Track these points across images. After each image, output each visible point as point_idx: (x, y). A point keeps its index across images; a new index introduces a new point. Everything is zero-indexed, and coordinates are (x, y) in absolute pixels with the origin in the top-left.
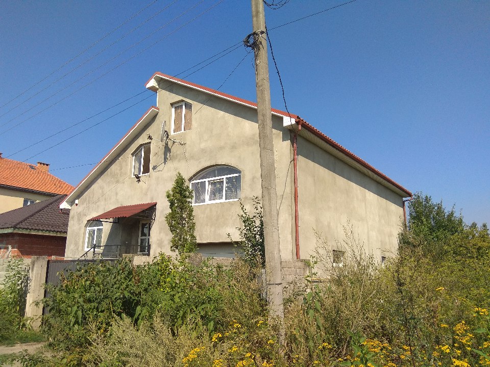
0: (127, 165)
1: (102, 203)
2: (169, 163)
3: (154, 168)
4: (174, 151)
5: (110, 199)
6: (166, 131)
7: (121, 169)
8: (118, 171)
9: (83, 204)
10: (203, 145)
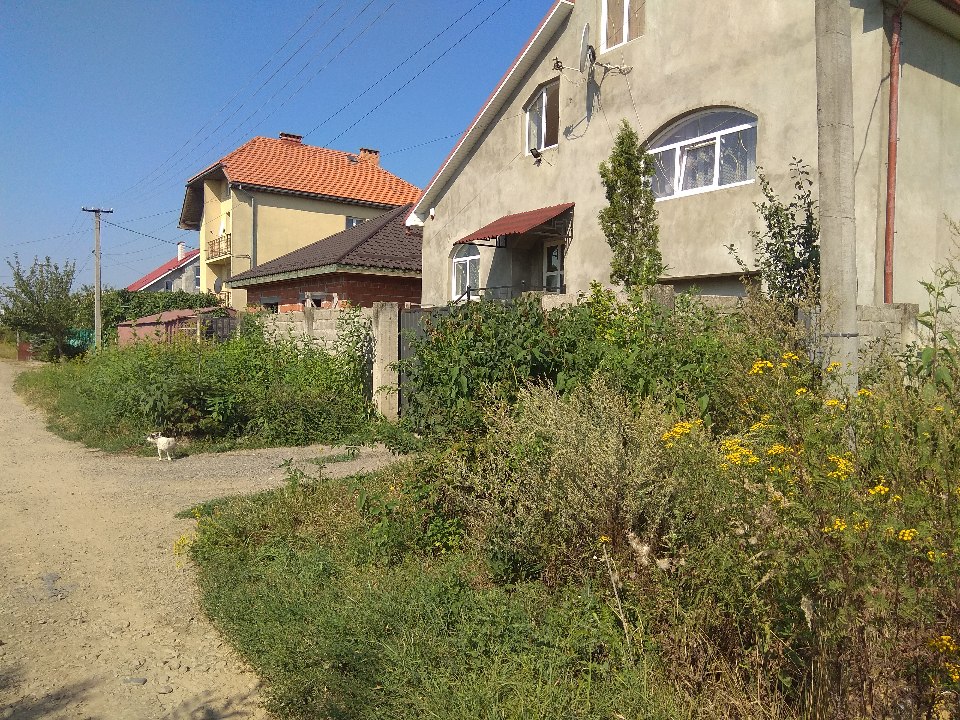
0: (514, 132)
1: (476, 211)
2: (597, 118)
3: (568, 131)
4: (608, 90)
5: (488, 202)
6: (590, 47)
7: (504, 142)
8: (499, 146)
9: (443, 215)
10: (669, 69)
